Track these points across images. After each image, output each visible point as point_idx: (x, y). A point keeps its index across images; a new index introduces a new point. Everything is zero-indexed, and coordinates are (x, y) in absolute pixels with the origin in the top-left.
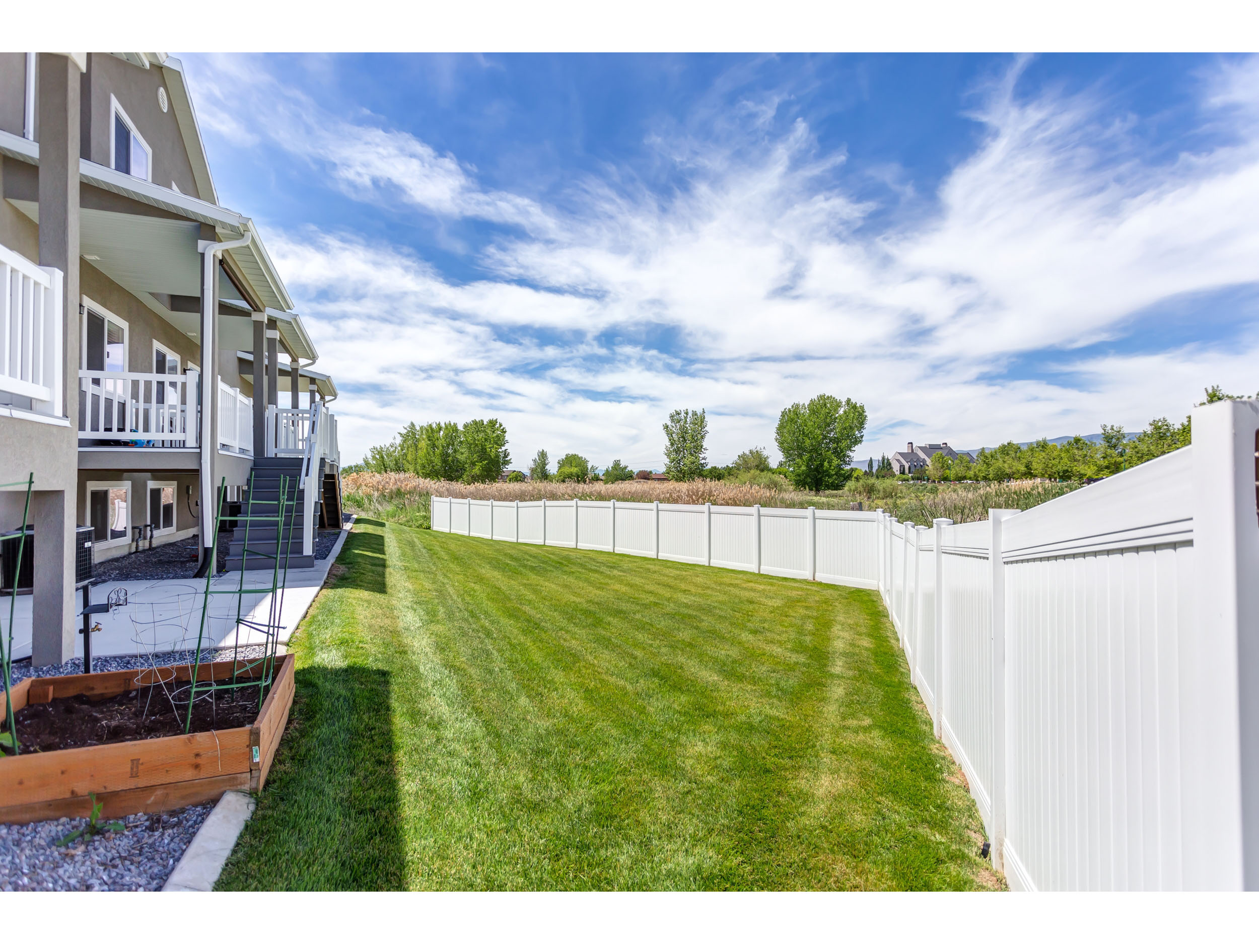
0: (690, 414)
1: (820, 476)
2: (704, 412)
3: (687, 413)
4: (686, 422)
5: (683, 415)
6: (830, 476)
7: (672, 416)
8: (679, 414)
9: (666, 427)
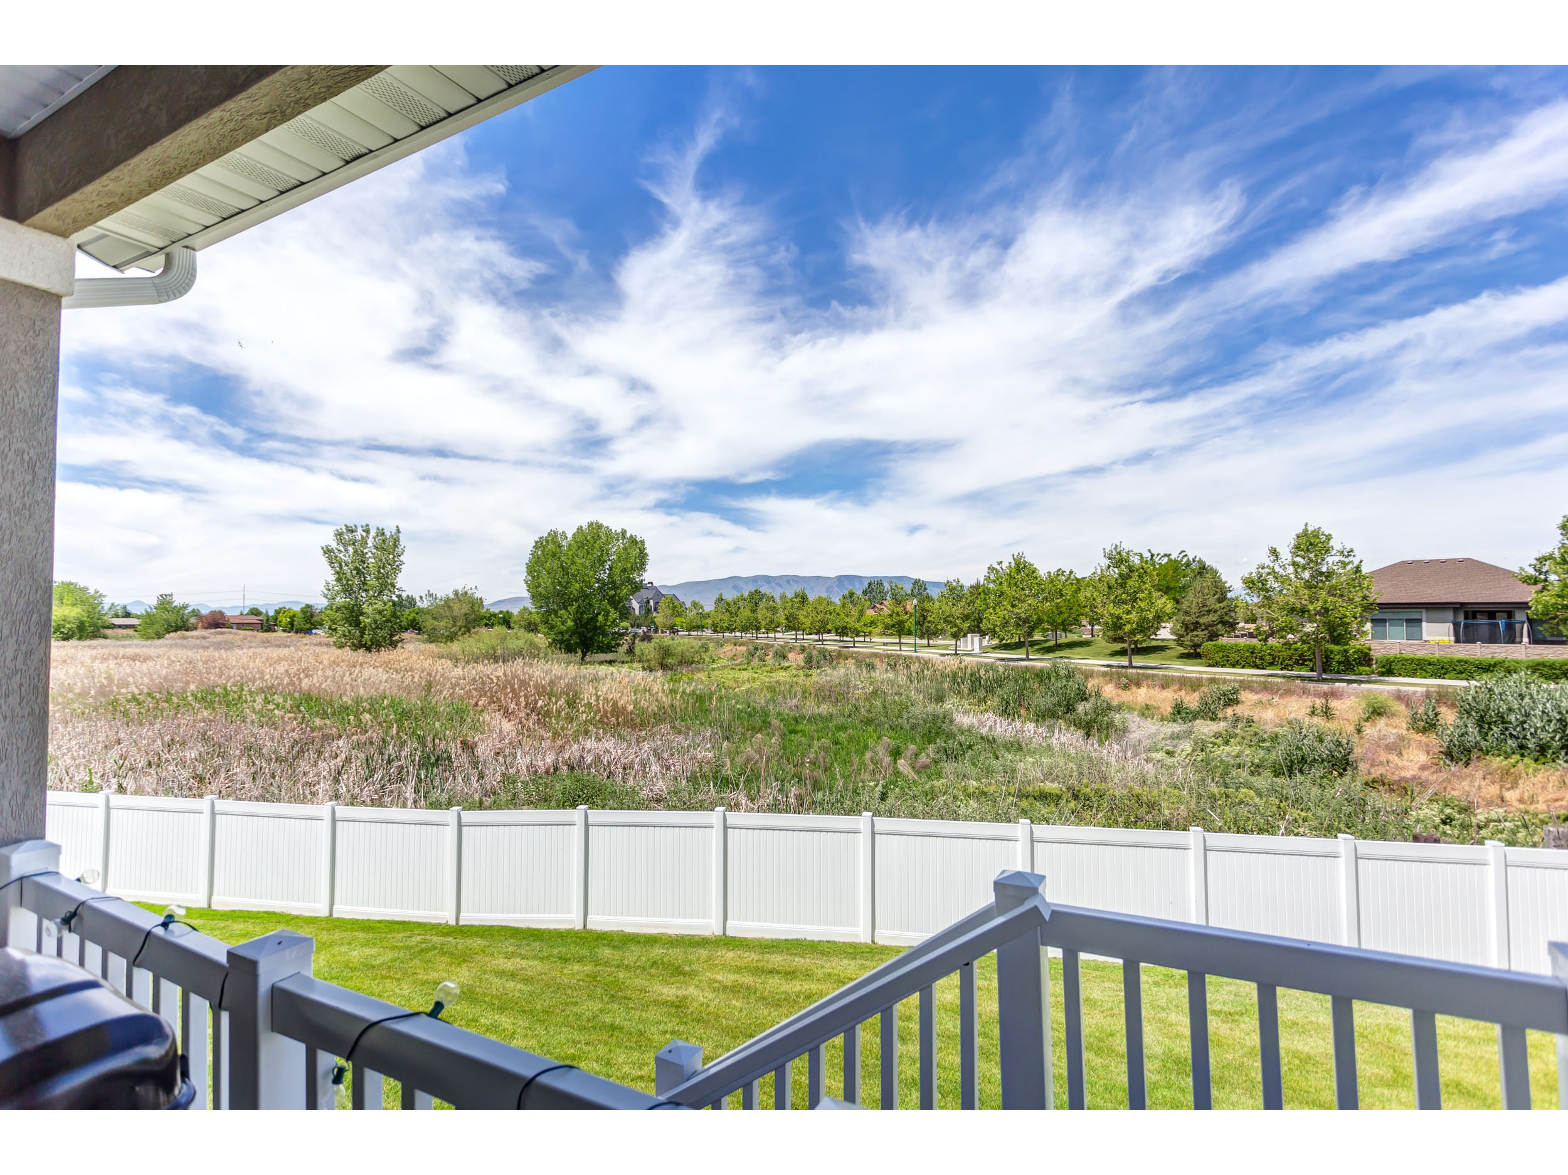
0: (373, 533)
1: (590, 634)
2: (398, 531)
3: (368, 531)
4: (364, 543)
5: (360, 532)
6: (605, 635)
7: (339, 535)
8: (352, 531)
9: (327, 551)
